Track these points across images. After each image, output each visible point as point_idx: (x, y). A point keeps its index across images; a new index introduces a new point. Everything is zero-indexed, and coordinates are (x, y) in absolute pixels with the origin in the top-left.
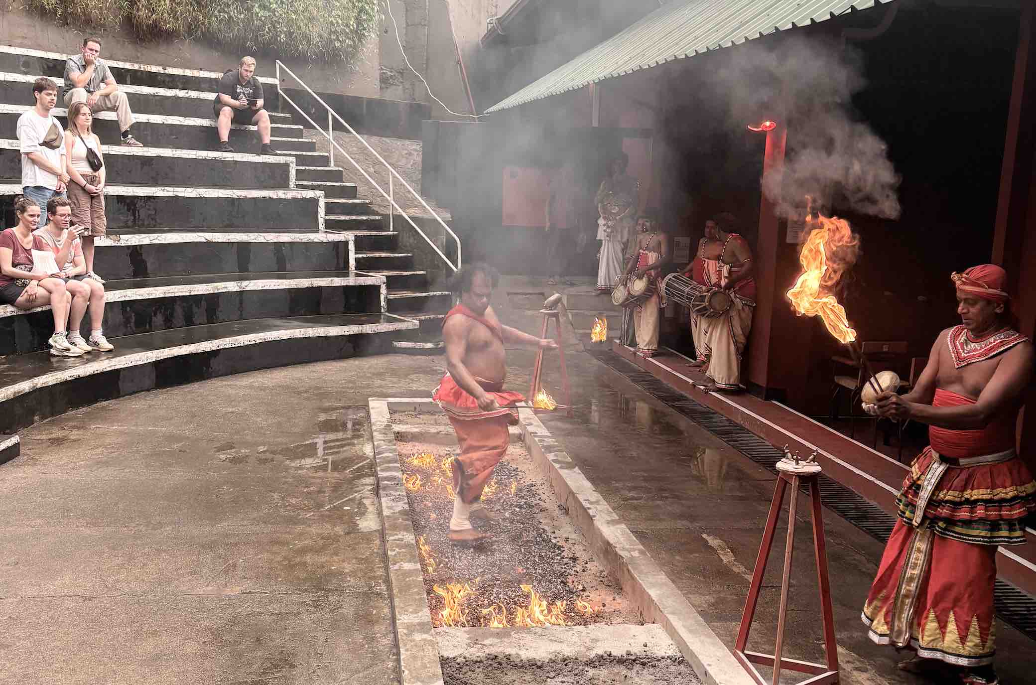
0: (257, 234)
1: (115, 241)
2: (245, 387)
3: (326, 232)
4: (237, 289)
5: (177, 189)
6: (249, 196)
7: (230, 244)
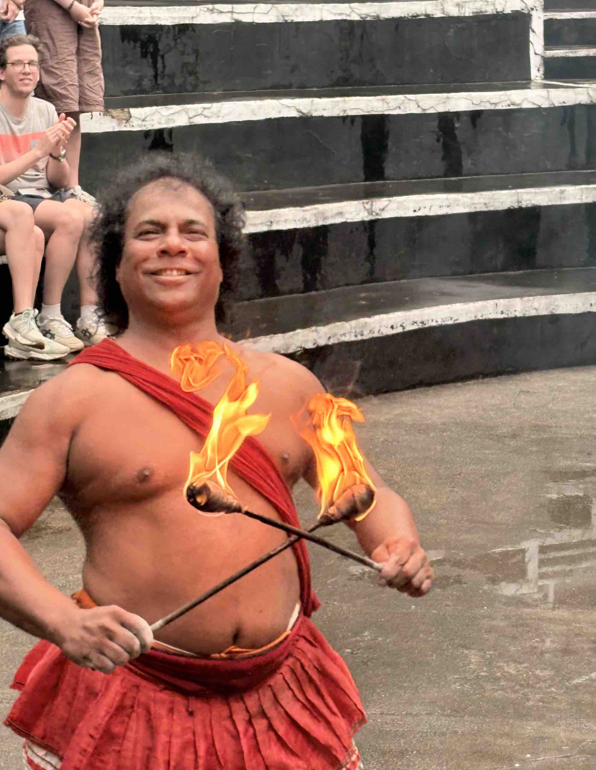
0: (401, 97)
1: (120, 120)
2: (387, 424)
3: (546, 86)
4: (364, 216)
5: (239, 8)
6: (384, 15)
7: (348, 121)
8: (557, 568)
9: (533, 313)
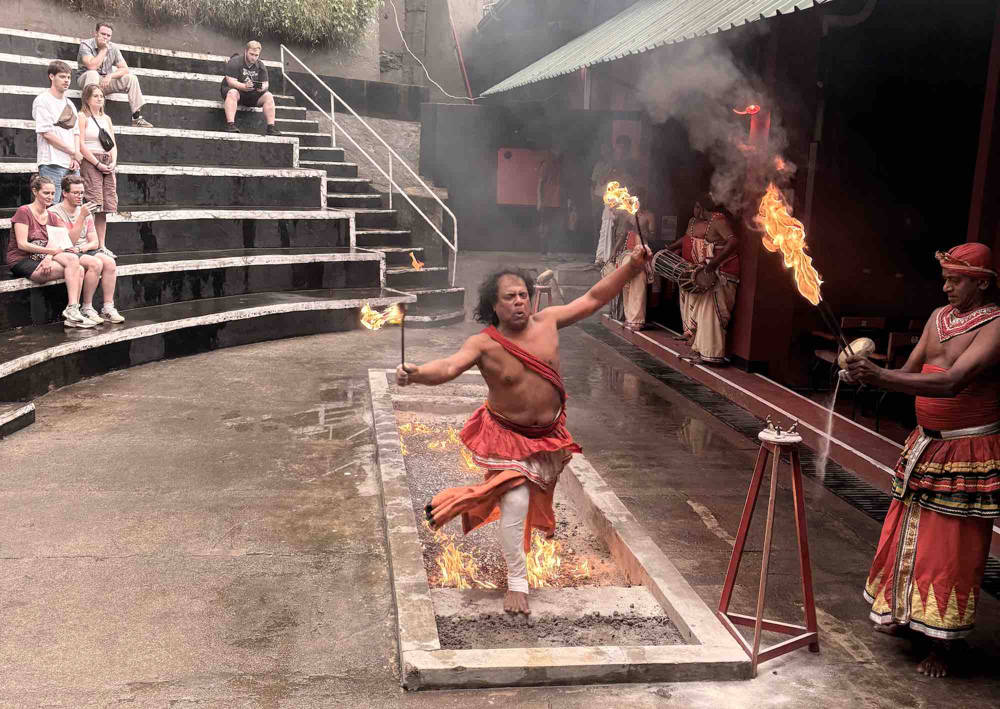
0: (261, 211)
1: (126, 217)
2: (250, 358)
3: (328, 210)
4: (242, 264)
7: (236, 222)
8: (333, 419)
9: (320, 308)
